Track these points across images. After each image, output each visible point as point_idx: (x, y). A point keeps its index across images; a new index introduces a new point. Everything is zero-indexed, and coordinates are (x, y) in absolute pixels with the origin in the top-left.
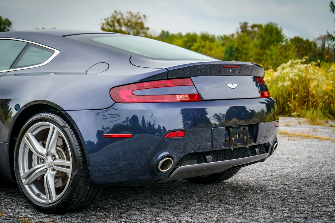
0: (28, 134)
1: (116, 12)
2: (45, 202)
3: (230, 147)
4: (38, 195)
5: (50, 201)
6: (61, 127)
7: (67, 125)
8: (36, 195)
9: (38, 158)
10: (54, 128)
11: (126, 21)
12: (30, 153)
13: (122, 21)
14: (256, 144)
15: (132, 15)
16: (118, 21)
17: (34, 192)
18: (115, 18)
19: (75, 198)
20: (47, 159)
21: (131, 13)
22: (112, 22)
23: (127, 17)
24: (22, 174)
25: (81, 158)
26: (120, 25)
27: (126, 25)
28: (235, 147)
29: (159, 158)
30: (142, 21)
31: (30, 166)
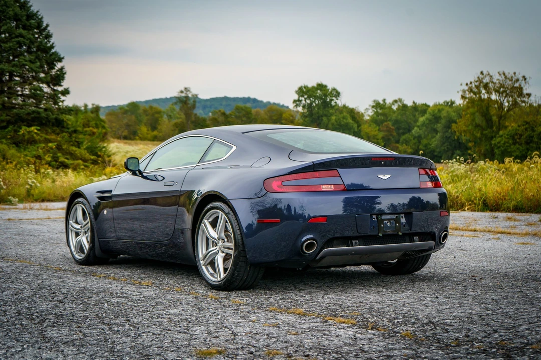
0: (205, 221)
1: (482, 73)
2: (216, 280)
3: (378, 234)
4: (212, 275)
5: (219, 279)
6: (227, 214)
7: (231, 212)
8: (210, 274)
9: (213, 242)
10: (222, 215)
11: (498, 85)
12: (207, 239)
13: (491, 85)
14: (411, 232)
15: (506, 77)
16: (486, 86)
17: (209, 272)
18: (481, 82)
19: (237, 276)
20: (219, 243)
21: (504, 74)
22: (477, 87)
23: (498, 80)
24: (201, 256)
25: (241, 241)
26: (489, 93)
27: (497, 91)
28: (384, 234)
29: (303, 240)
30: (520, 86)
31: (207, 249)
